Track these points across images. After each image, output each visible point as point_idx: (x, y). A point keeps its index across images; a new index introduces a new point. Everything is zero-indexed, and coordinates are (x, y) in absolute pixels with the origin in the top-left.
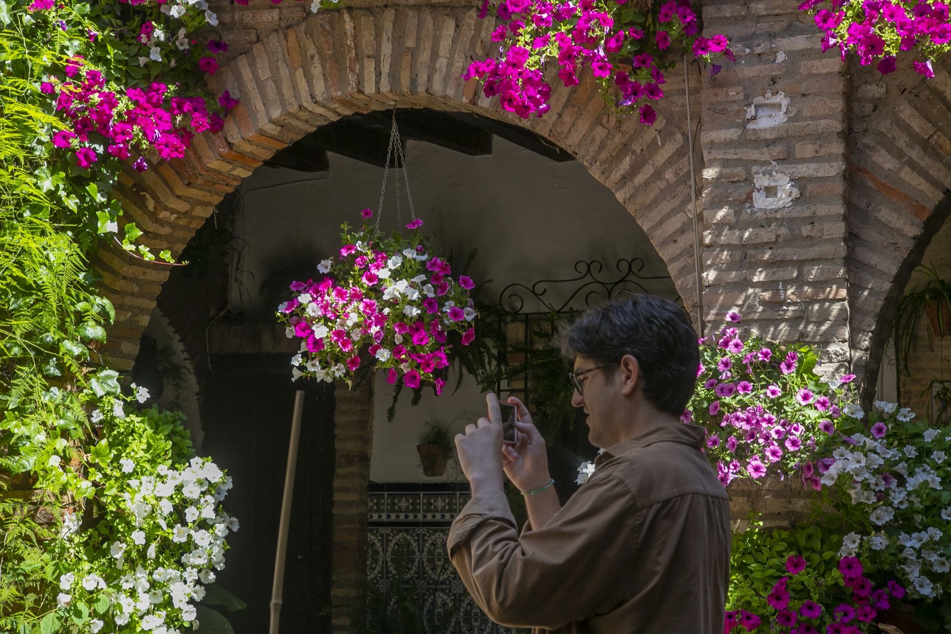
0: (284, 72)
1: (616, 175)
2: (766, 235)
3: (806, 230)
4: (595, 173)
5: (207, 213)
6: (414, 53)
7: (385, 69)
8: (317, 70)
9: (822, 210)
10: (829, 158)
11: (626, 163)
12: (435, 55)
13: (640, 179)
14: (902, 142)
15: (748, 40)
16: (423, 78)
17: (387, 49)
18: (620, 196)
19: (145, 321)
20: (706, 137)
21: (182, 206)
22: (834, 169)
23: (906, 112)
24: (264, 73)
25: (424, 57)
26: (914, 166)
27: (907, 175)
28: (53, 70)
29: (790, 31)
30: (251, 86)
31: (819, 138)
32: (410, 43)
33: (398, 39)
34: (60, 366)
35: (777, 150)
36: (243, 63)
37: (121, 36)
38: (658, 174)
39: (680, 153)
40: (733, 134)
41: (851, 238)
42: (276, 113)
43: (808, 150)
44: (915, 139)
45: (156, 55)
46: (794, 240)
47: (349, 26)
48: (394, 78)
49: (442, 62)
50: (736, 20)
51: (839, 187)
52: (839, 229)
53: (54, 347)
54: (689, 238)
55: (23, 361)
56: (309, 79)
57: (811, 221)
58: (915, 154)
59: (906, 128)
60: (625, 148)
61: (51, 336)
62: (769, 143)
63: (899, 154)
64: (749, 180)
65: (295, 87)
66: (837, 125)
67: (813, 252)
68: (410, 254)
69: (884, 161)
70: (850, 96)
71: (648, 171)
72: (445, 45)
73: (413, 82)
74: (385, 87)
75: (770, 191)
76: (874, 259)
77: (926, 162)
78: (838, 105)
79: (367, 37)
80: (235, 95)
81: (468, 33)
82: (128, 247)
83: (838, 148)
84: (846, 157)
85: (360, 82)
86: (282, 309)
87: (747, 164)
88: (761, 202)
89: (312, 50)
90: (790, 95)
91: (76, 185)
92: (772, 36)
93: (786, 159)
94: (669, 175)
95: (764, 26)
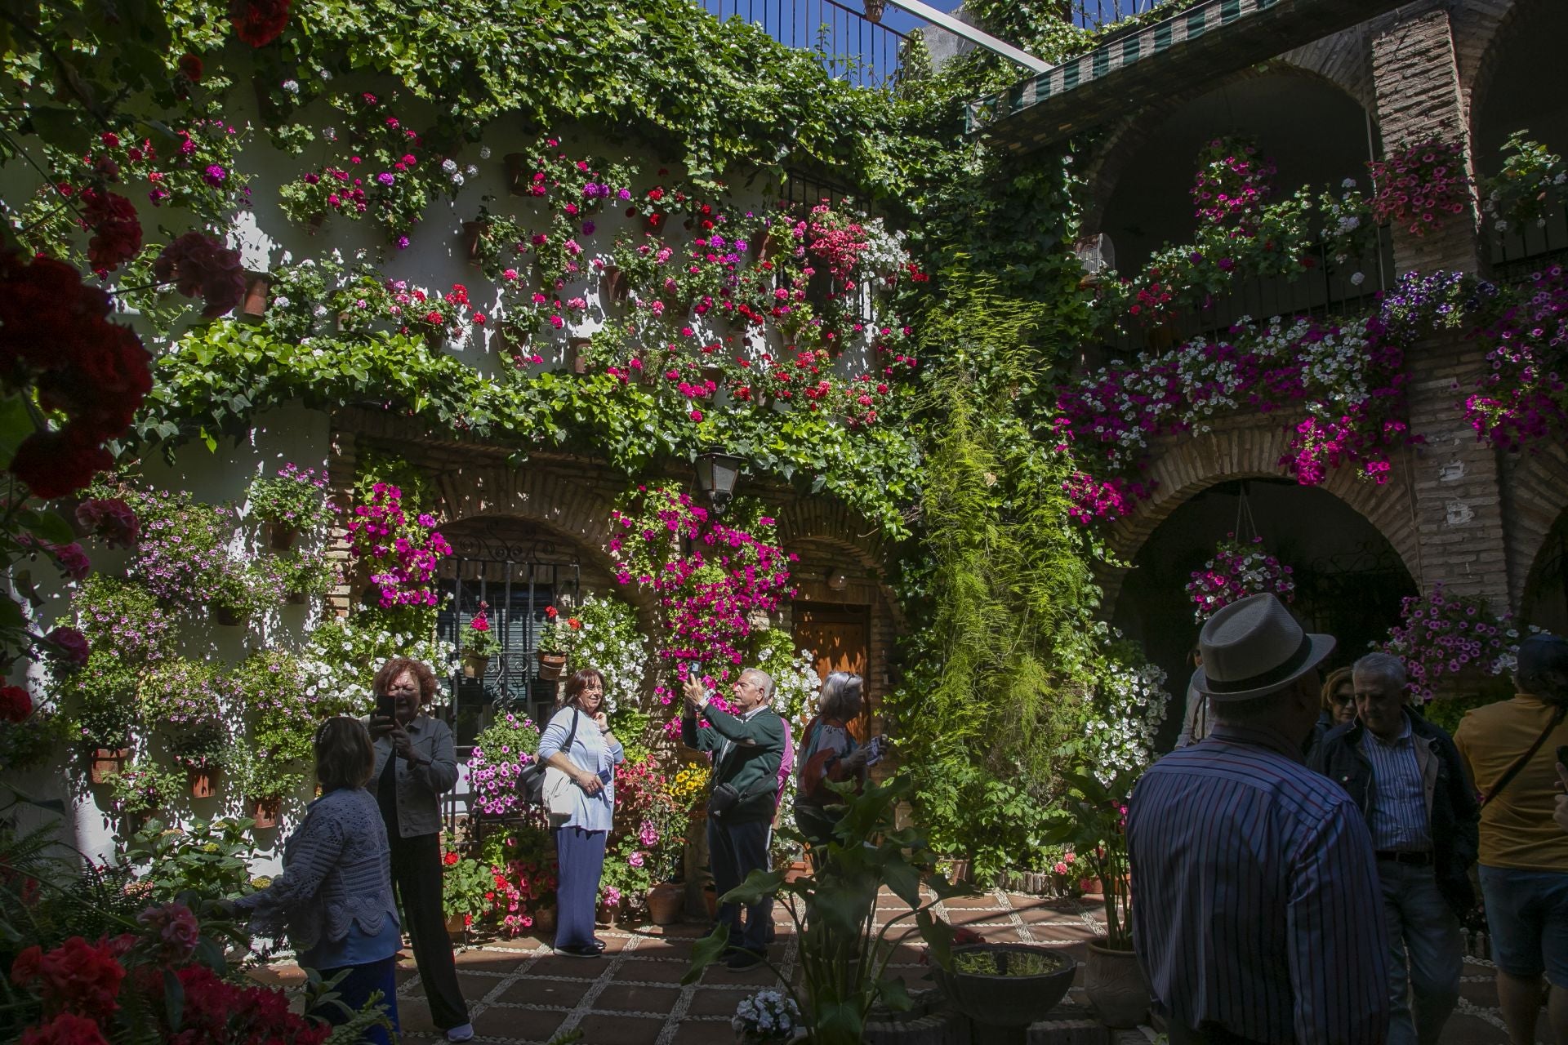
0: (1181, 466)
1: (1368, 508)
2: (1457, 538)
3: (1480, 534)
4: (1356, 507)
5: (1145, 538)
6: (1250, 451)
7: (1235, 461)
8: (1199, 464)
9: (1488, 522)
10: (1491, 494)
11: (1373, 502)
12: (1262, 452)
13: (1381, 510)
14: (1533, 483)
15: (1438, 433)
16: (1256, 464)
17: (1235, 451)
18: (1371, 520)
19: (1117, 594)
20: (1418, 486)
21: (1133, 537)
22: (1494, 500)
23: (1535, 466)
24: (1171, 468)
25: (1256, 453)
26: (1542, 496)
27: (1537, 500)
28: (1068, 478)
29: (1461, 428)
30: (1165, 475)
31: (1482, 483)
32: (1248, 446)
33: (1241, 445)
34: (1079, 620)
35: (1460, 491)
36: (1160, 463)
37: (1099, 457)
38: (1392, 507)
39: (1403, 495)
40: (1433, 484)
41: (1508, 538)
42: (1178, 488)
43: (1478, 490)
44: (1541, 481)
45: (1116, 465)
46: (1473, 539)
47: (1214, 441)
48: (1240, 463)
49: (1266, 455)
50: (1430, 423)
51: (1498, 510)
52: (1500, 532)
53: (1076, 612)
54: (1412, 541)
55: (1064, 619)
56: (1195, 468)
57: (1483, 529)
58: (1542, 489)
59: (1536, 476)
60: (1372, 494)
61: (1074, 607)
62: (1454, 488)
63: (1533, 490)
64: (1444, 508)
65: (1187, 473)
66: (1494, 477)
67: (1485, 546)
68: (1256, 556)
69: (1523, 493)
70: (1500, 460)
71: (1386, 505)
72: (1267, 446)
73: (1251, 466)
74: (1235, 470)
75: (1457, 514)
76: (1523, 548)
77: (1548, 493)
78: (1494, 465)
79: (1224, 445)
80: (1157, 479)
81: (1279, 439)
82: (1108, 561)
83: (1495, 489)
84: (1501, 493)
85: (1222, 469)
86: (1188, 587)
87: (1443, 500)
88: (1452, 520)
89: (1195, 454)
90: (1463, 461)
91: (1081, 532)
92: (1451, 431)
93: (1466, 496)
94: (1398, 507)
95: (1446, 425)
